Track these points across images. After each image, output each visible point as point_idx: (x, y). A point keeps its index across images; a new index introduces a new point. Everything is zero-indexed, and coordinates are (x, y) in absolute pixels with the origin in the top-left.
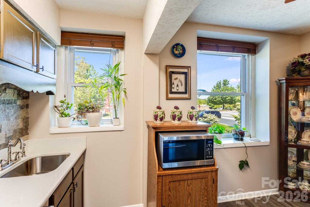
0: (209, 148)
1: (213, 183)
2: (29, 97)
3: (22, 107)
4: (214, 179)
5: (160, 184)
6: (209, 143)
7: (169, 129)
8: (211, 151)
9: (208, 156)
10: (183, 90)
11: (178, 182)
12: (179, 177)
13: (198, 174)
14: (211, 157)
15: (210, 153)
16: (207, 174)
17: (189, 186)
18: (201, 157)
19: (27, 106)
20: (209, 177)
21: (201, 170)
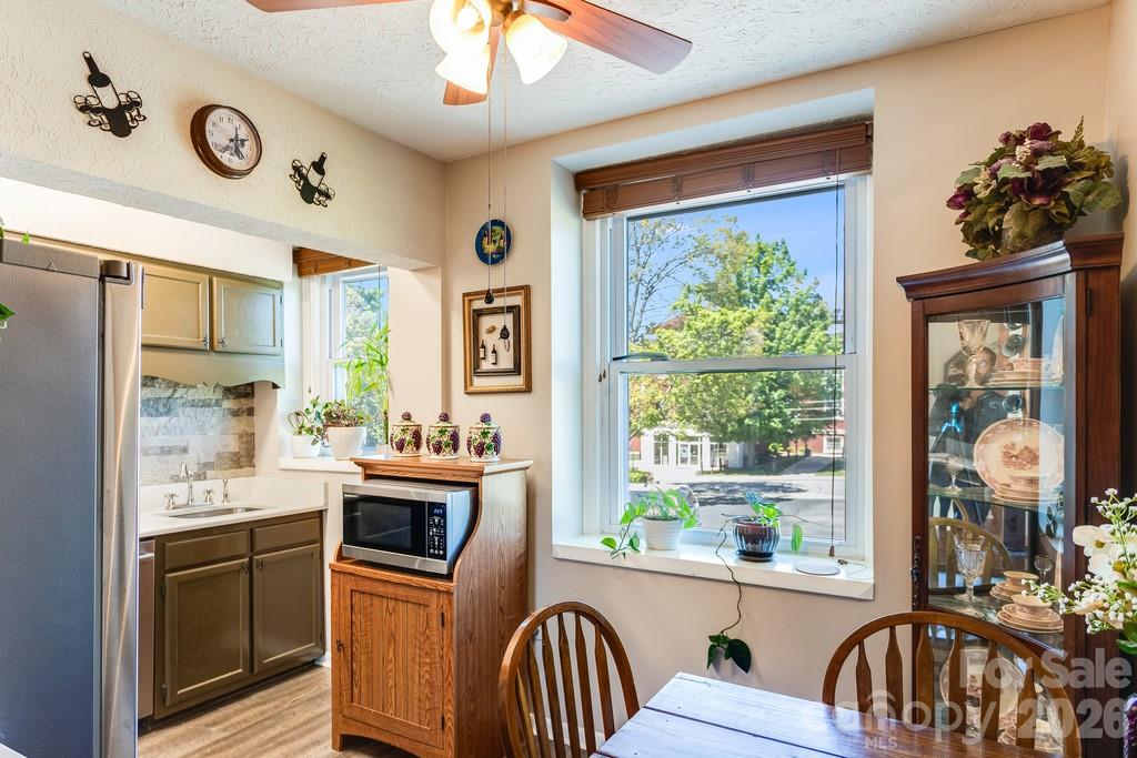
0: (436, 526)
1: (443, 625)
2: (253, 392)
3: (236, 414)
4: (443, 615)
5: (336, 589)
6: (436, 515)
7: (399, 471)
8: (441, 537)
9: (434, 549)
10: (510, 365)
11: (369, 597)
12: (368, 583)
13: (407, 589)
14: (441, 552)
15: (439, 541)
16: (426, 595)
17: (391, 614)
18: (419, 548)
19: (251, 412)
20: (434, 605)
21: (411, 580)
